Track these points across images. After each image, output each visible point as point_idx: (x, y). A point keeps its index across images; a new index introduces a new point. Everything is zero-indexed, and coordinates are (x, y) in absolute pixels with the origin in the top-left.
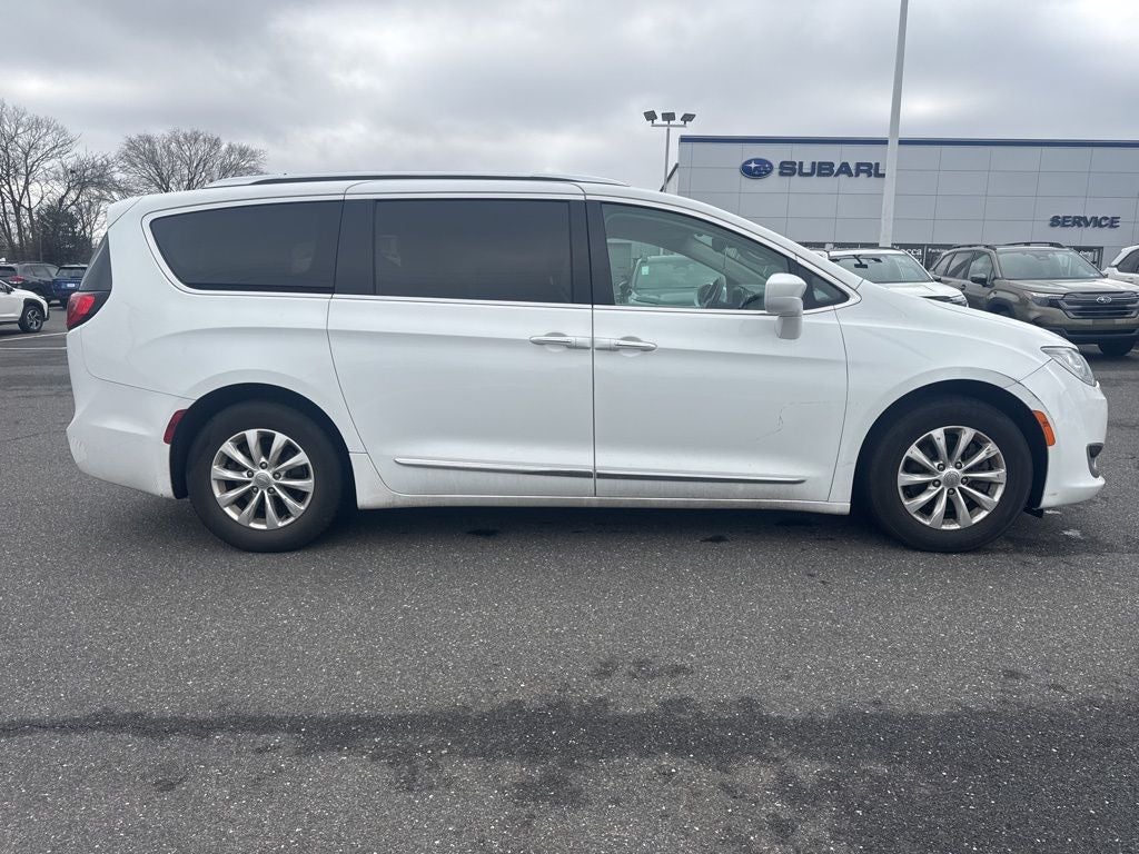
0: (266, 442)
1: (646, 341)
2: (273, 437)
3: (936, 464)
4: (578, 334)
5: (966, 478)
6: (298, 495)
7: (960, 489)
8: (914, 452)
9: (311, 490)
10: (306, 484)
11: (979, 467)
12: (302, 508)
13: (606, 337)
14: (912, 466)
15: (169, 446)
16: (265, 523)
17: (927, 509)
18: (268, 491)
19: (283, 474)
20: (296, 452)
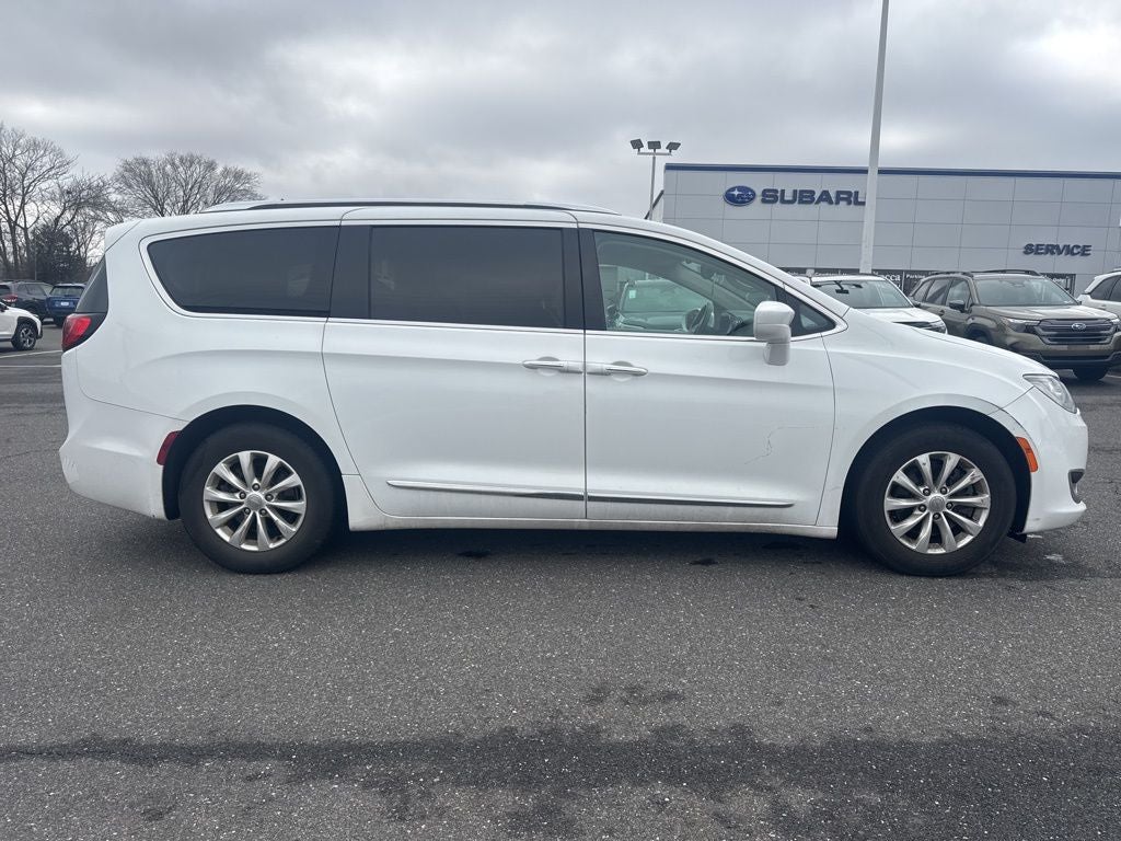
0: (258, 464)
1: (637, 366)
2: (266, 458)
3: (922, 489)
4: (570, 359)
5: (951, 503)
6: (290, 517)
7: (945, 514)
8: (900, 477)
9: (303, 511)
10: (298, 506)
11: (964, 492)
12: (294, 530)
13: (599, 361)
14: (899, 492)
15: (161, 467)
16: (256, 544)
17: (913, 534)
18: (261, 513)
19: (275, 495)
20: (289, 473)
